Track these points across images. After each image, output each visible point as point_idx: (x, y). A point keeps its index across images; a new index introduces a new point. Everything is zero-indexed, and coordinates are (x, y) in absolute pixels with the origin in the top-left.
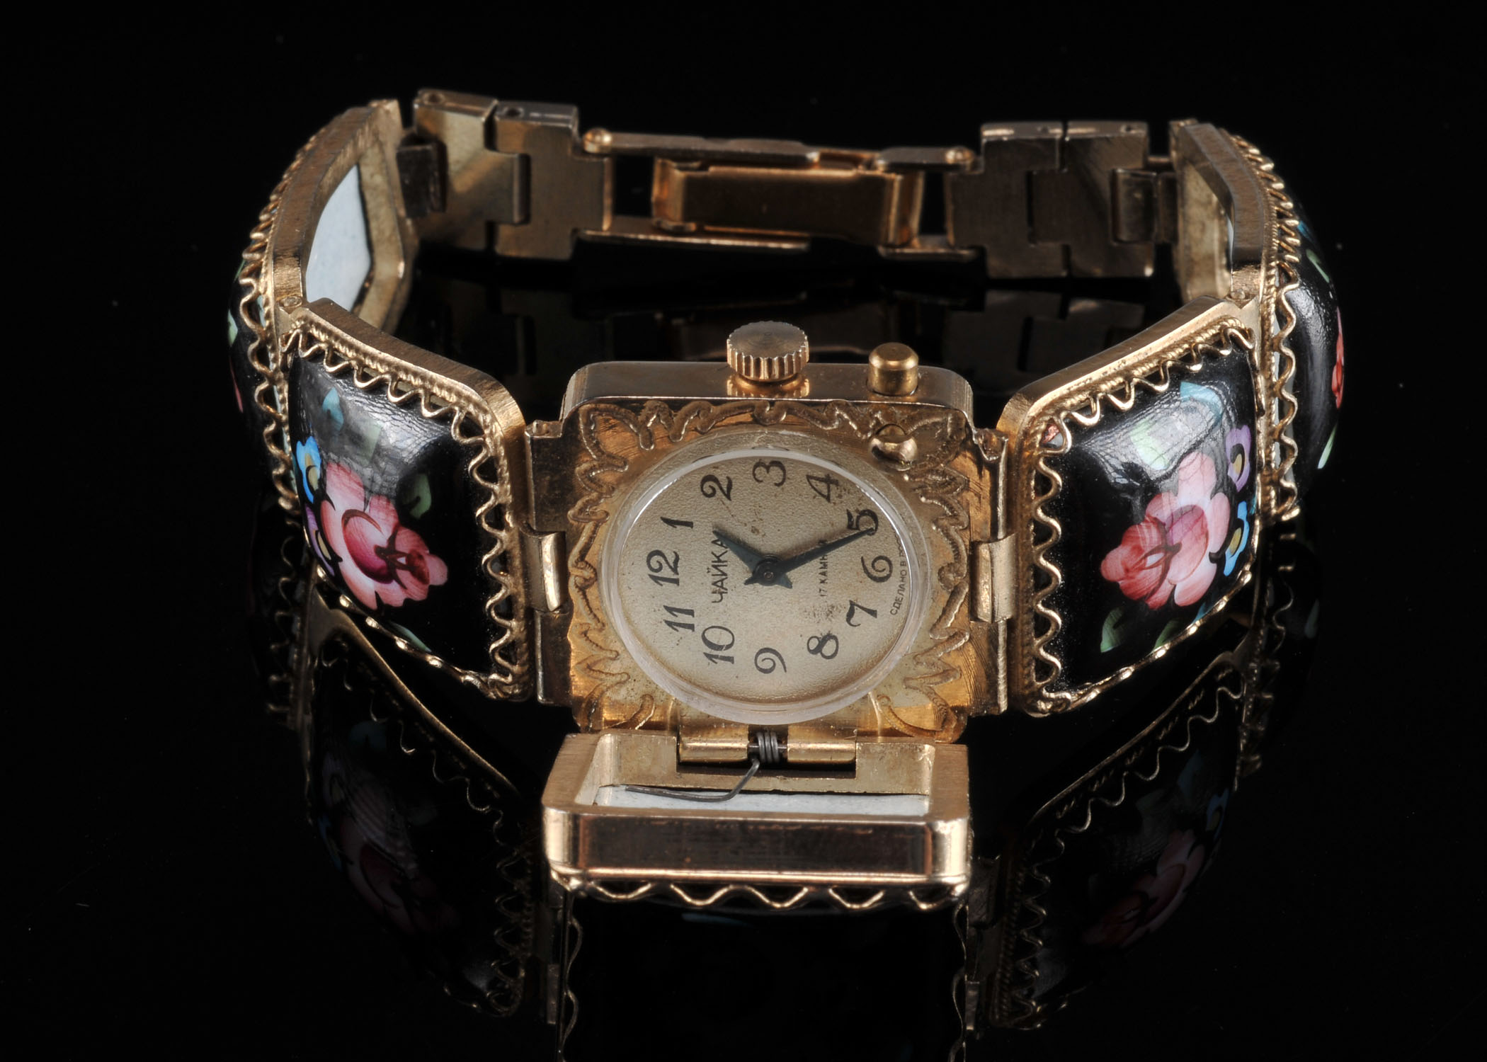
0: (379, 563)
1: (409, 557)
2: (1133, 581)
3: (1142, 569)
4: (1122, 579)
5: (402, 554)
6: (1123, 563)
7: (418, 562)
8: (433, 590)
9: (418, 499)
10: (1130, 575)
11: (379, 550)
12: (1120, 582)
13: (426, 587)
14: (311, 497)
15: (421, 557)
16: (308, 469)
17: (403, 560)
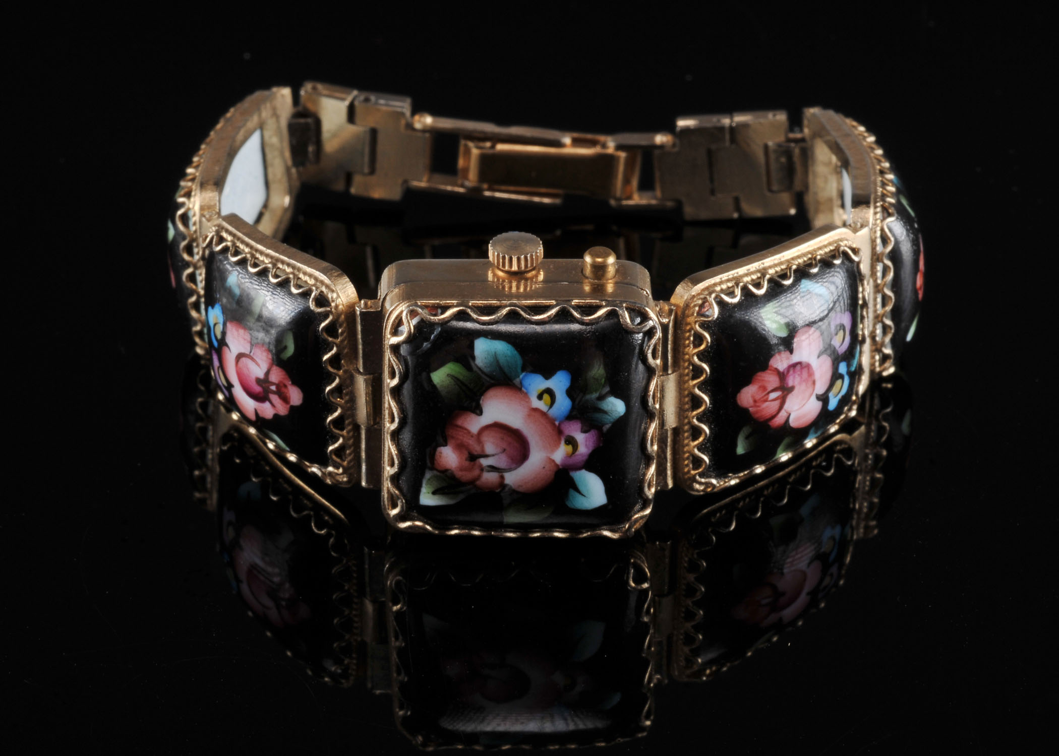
0: (257, 389)
1: (278, 386)
2: (759, 408)
3: (766, 401)
4: (752, 407)
5: (273, 384)
6: (753, 397)
7: (283, 390)
8: (293, 409)
9: (285, 348)
10: (757, 404)
11: (258, 381)
12: (750, 409)
13: (288, 406)
14: (216, 344)
15: (285, 386)
16: (215, 325)
17: (273, 388)
